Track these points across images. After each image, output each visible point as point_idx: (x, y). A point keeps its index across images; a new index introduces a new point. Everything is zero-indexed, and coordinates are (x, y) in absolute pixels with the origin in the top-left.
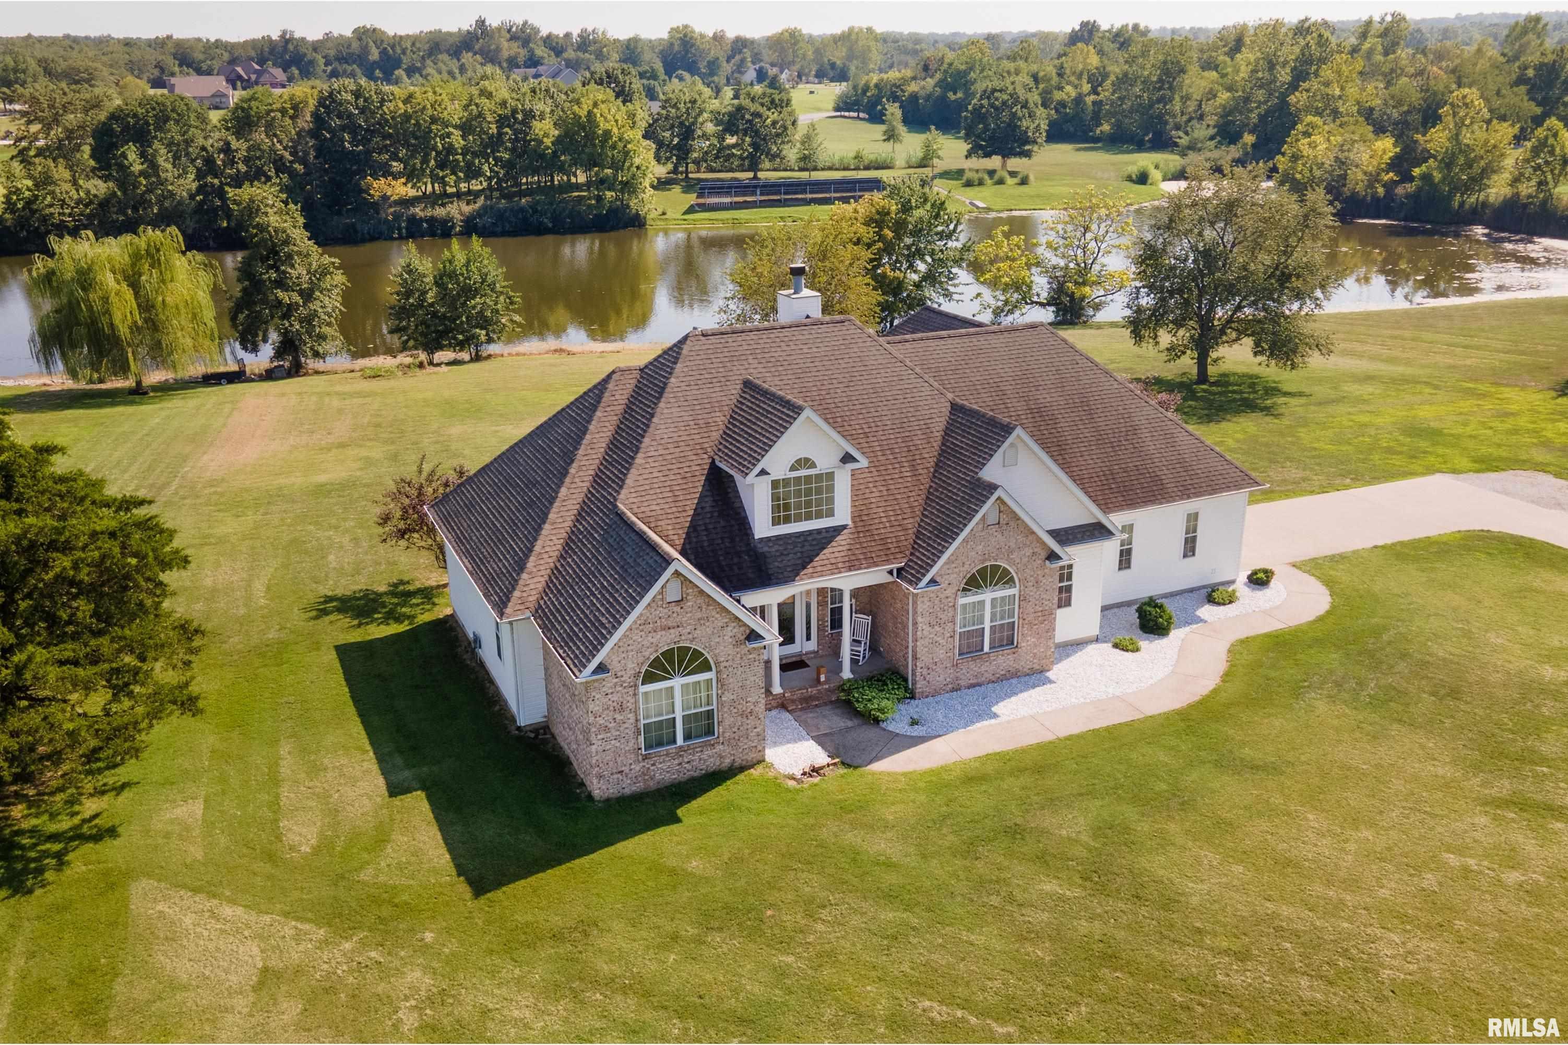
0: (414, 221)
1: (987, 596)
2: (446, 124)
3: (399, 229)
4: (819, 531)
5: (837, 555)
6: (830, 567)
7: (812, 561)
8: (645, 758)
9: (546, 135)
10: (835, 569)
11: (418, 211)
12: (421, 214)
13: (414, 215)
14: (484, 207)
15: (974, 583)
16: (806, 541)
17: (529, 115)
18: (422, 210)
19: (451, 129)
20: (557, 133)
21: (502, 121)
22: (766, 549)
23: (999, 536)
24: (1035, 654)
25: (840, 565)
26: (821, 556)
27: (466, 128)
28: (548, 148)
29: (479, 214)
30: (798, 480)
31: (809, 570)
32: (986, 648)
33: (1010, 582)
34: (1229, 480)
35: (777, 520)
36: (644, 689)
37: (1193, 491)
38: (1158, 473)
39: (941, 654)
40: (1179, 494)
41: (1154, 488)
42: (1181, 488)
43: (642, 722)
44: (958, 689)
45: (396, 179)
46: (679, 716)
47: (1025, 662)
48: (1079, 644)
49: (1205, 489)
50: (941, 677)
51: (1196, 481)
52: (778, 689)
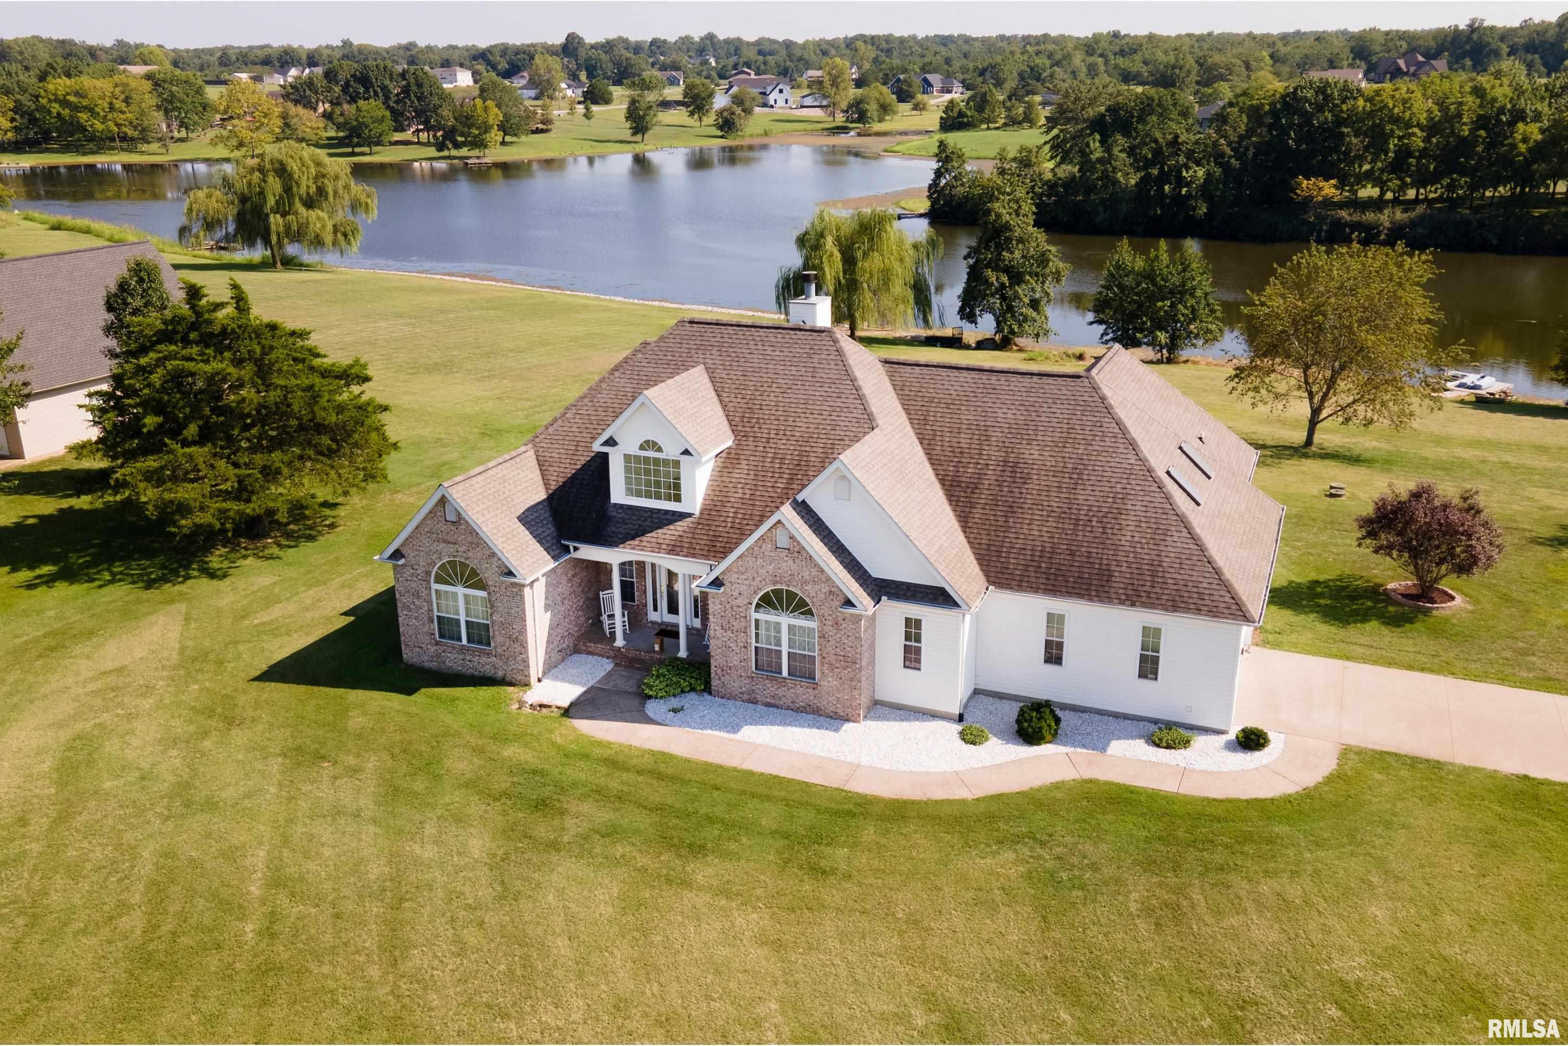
0: (1338, 224)
1: (785, 620)
2: (1408, 125)
3: (1321, 230)
4: (666, 512)
5: (667, 537)
6: (654, 545)
7: (643, 535)
8: (437, 643)
9: (1525, 140)
10: (658, 548)
11: (1344, 214)
12: (1348, 218)
13: (1340, 219)
14: (1422, 218)
15: (767, 602)
16: (651, 517)
17: (1519, 116)
18: (1350, 215)
19: (1416, 130)
20: (1540, 137)
21: (1482, 122)
22: (614, 514)
23: (791, 562)
24: (838, 700)
25: (664, 547)
26: (654, 534)
27: (1432, 128)
28: (1522, 154)
29: (1413, 224)
30: (647, 459)
31: (636, 542)
32: (785, 673)
33: (809, 613)
34: (1207, 602)
35: (629, 492)
36: (435, 586)
37: (1144, 599)
38: (1113, 568)
39: (735, 660)
40: (1123, 597)
41: (1095, 582)
42: (1130, 592)
43: (436, 613)
44: (755, 702)
45: (1327, 180)
46: (463, 619)
47: (827, 702)
48: (934, 715)
49: (1163, 602)
50: (736, 684)
51: (1157, 590)
52: (620, 642)
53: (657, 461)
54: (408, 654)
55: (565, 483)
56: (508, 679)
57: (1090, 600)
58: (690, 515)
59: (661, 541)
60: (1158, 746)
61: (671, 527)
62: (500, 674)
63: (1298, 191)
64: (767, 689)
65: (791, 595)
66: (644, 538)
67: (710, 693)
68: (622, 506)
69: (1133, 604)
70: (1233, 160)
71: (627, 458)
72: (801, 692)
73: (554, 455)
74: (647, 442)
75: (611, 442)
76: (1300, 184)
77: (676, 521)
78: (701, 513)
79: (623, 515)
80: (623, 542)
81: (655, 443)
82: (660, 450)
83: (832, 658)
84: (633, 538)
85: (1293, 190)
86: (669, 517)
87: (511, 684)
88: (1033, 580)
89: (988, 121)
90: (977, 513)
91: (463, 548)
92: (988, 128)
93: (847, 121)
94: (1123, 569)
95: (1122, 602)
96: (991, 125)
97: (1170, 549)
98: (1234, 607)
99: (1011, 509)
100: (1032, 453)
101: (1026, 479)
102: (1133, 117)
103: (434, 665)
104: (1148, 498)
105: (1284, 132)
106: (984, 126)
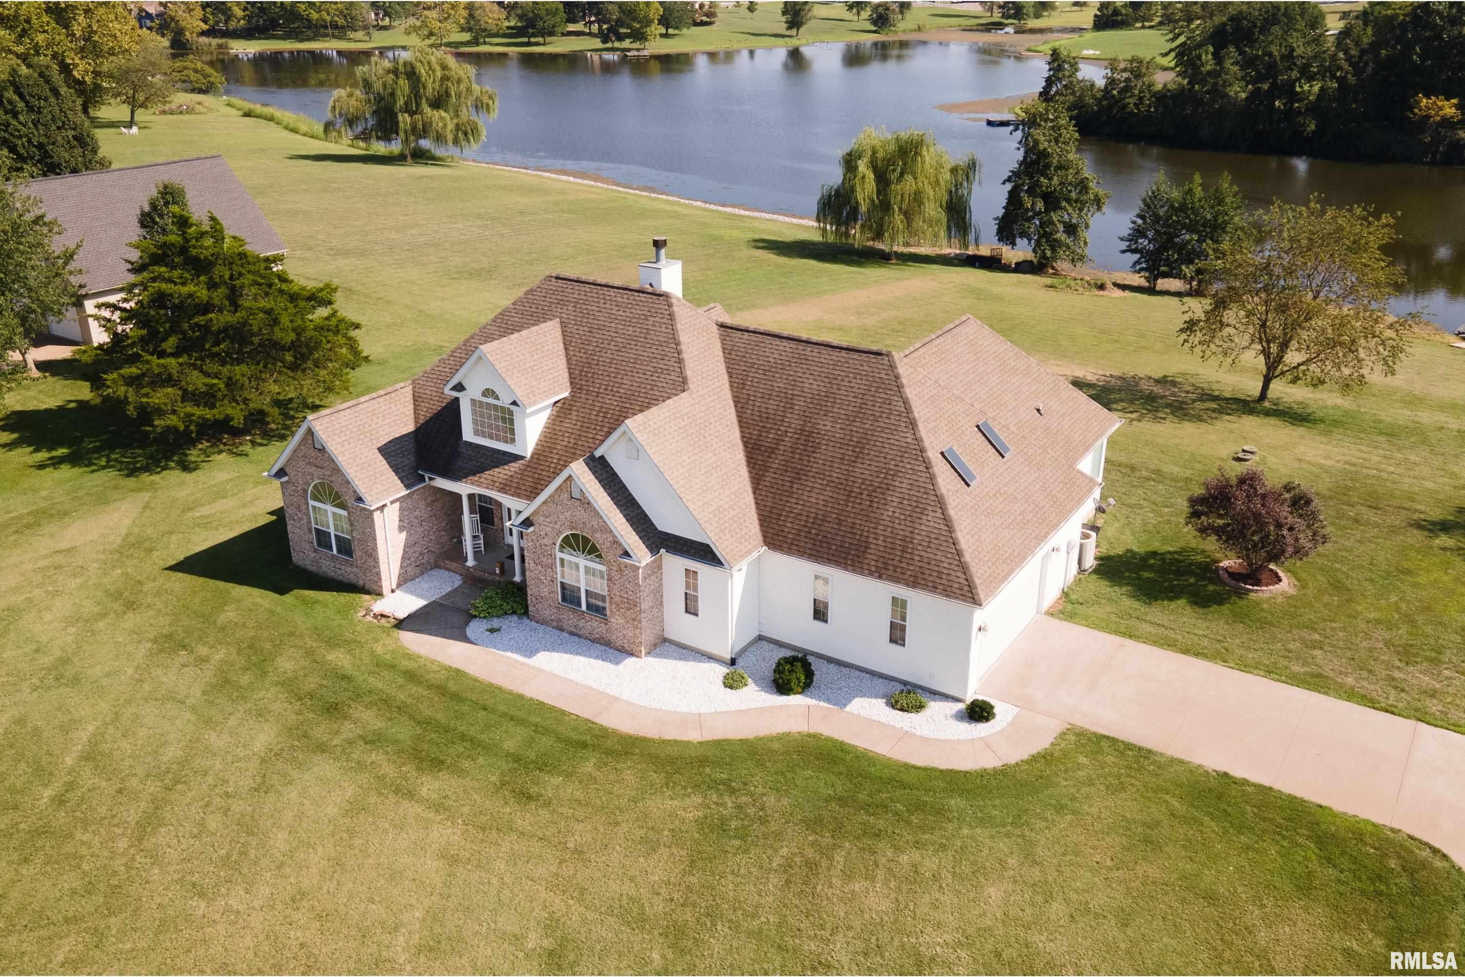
1: (582, 562)
4: (502, 453)
5: (501, 476)
6: (491, 482)
7: (483, 472)
8: (315, 551)
10: (495, 485)
13: (1458, 139)
15: (568, 544)
16: (491, 456)
22: (464, 450)
23: (583, 511)
24: (624, 636)
26: (491, 472)
30: (488, 405)
31: (476, 478)
32: (584, 607)
33: (600, 557)
34: (943, 582)
35: (476, 433)
36: (312, 503)
37: (890, 573)
38: (870, 540)
39: (545, 592)
40: (873, 569)
41: (853, 552)
42: (880, 565)
43: (314, 526)
44: (561, 629)
45: (1448, 99)
46: (332, 531)
47: (616, 637)
48: (711, 658)
49: (906, 577)
50: (547, 612)
51: (904, 565)
52: (470, 563)
53: (495, 406)
54: (296, 557)
55: (431, 418)
56: (367, 587)
57: (846, 569)
58: (522, 458)
59: (495, 479)
60: (893, 707)
61: (506, 467)
62: (361, 582)
63: (1416, 111)
64: (570, 619)
65: (586, 540)
66: (483, 475)
67: (528, 617)
68: (471, 444)
69: (880, 577)
70: (1349, 76)
71: (473, 401)
72: (593, 624)
73: (428, 392)
74: (487, 390)
75: (459, 387)
76: (1419, 102)
77: (510, 462)
78: (532, 457)
79: (470, 452)
80: (466, 477)
81: (493, 392)
82: (497, 398)
83: (617, 599)
84: (474, 474)
85: (1411, 109)
86: (506, 458)
87: (368, 592)
88: (802, 544)
89: (1144, 19)
90: (769, 477)
91: (328, 473)
92: (1143, 27)
93: (1003, 17)
94: (880, 542)
95: (871, 574)
96: (1147, 24)
97: (923, 527)
98: (966, 588)
99: (798, 475)
100: (825, 425)
101: (816, 448)
102: (1255, 26)
103: (313, 569)
104: (915, 477)
105: (1409, 48)
106: (1139, 25)
